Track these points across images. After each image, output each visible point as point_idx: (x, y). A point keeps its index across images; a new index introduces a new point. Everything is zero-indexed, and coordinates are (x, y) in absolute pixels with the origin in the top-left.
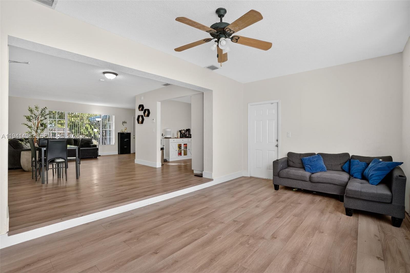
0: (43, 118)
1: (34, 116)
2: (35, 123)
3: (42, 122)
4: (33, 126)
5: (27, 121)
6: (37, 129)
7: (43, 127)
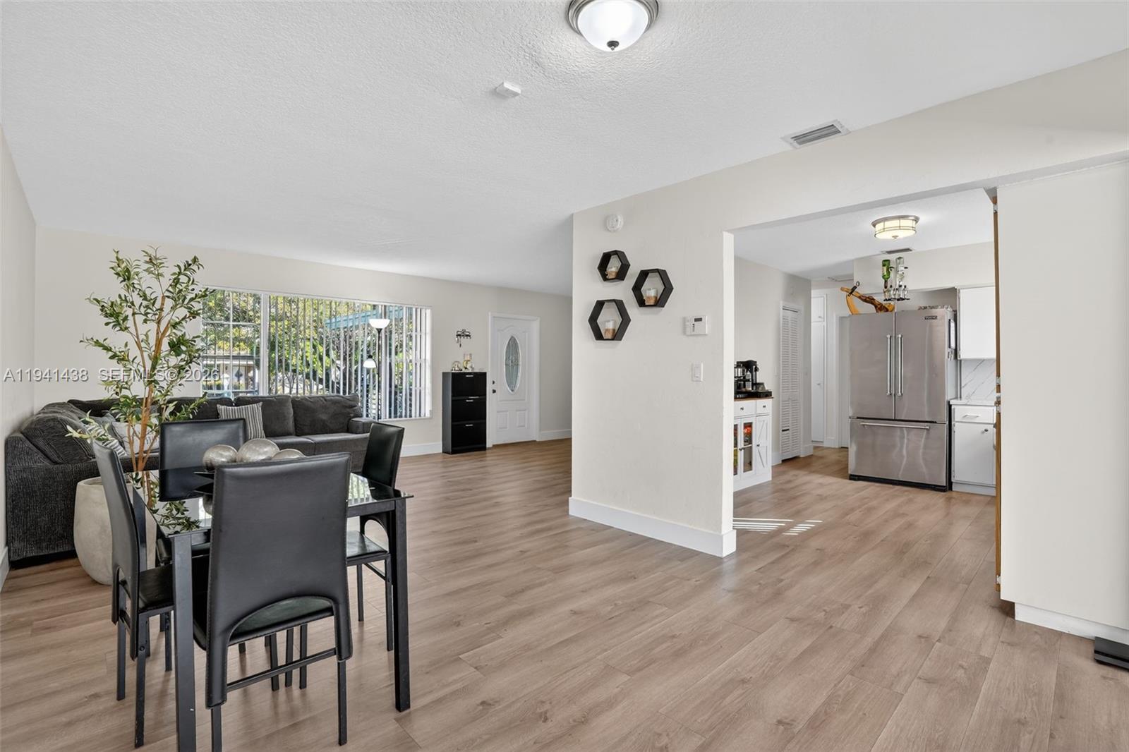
0: (182, 312)
1: (138, 301)
2: (146, 335)
3: (179, 334)
4: (134, 352)
5: (107, 324)
6: (153, 368)
7: (183, 356)
